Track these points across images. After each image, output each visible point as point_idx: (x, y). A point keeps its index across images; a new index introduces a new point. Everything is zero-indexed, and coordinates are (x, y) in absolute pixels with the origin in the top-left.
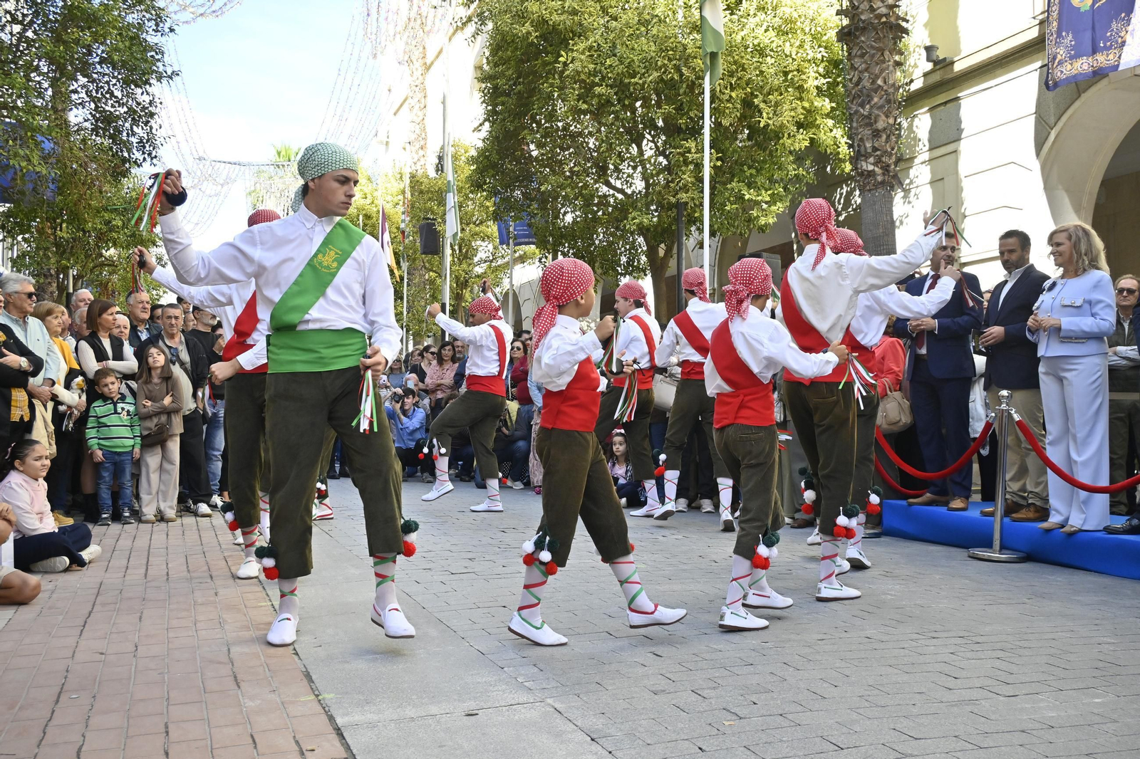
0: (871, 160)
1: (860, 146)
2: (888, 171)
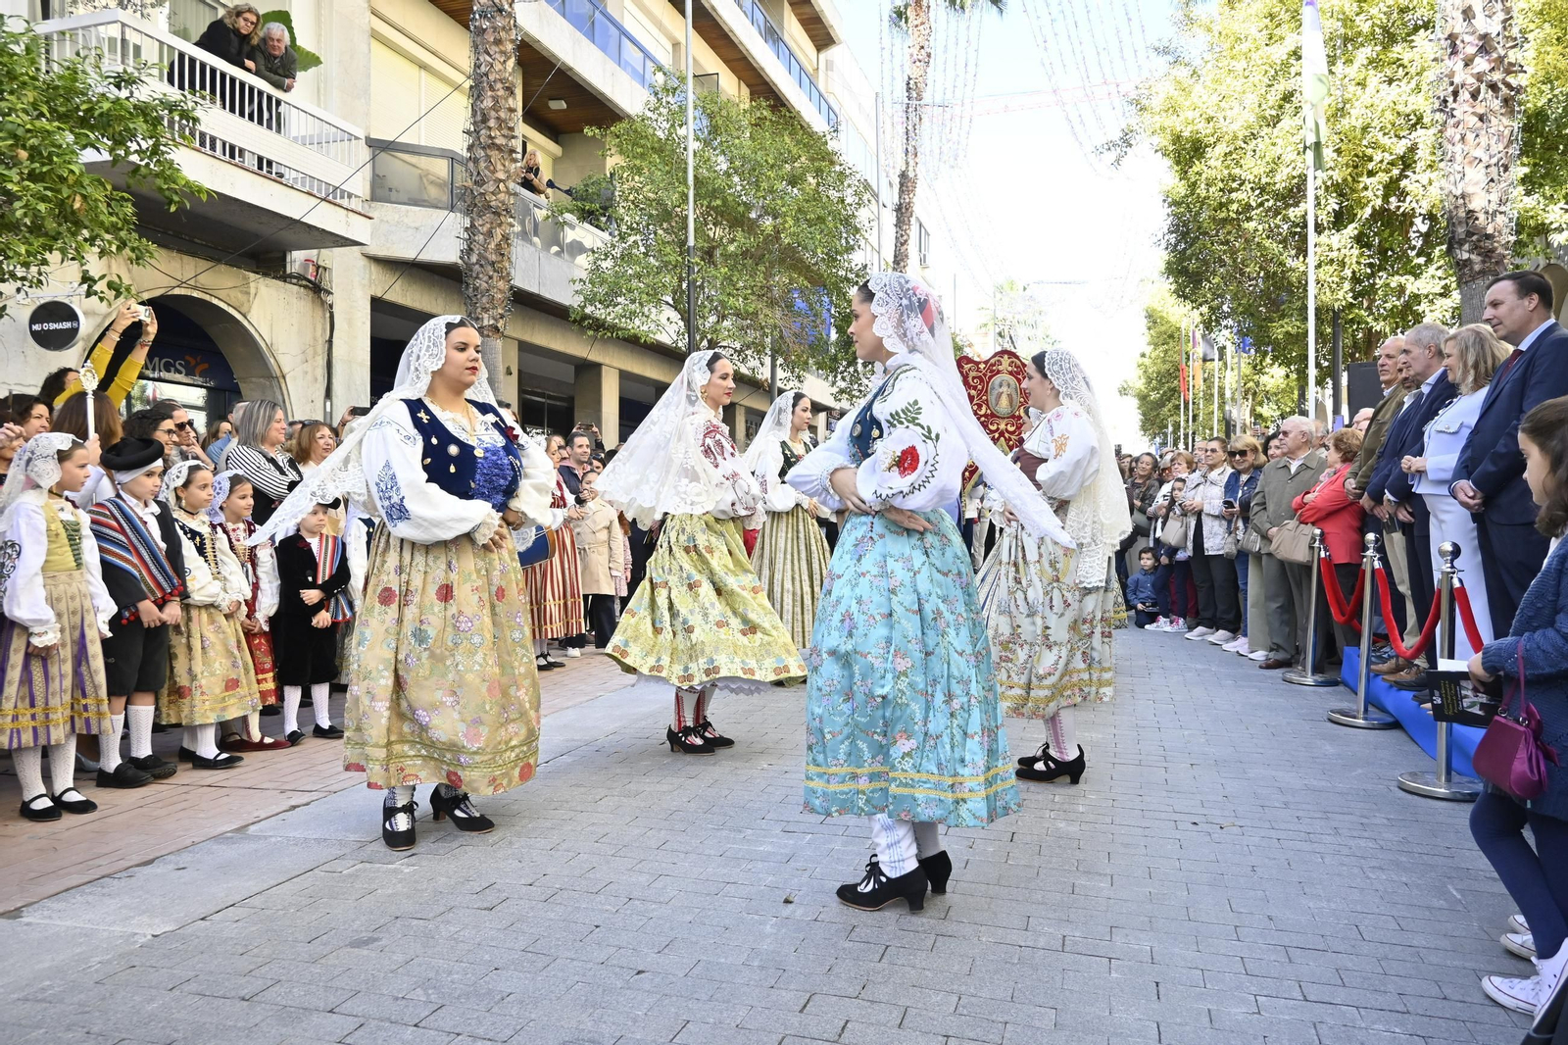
0: (1466, 247)
1: (1453, 232)
2: (1490, 258)
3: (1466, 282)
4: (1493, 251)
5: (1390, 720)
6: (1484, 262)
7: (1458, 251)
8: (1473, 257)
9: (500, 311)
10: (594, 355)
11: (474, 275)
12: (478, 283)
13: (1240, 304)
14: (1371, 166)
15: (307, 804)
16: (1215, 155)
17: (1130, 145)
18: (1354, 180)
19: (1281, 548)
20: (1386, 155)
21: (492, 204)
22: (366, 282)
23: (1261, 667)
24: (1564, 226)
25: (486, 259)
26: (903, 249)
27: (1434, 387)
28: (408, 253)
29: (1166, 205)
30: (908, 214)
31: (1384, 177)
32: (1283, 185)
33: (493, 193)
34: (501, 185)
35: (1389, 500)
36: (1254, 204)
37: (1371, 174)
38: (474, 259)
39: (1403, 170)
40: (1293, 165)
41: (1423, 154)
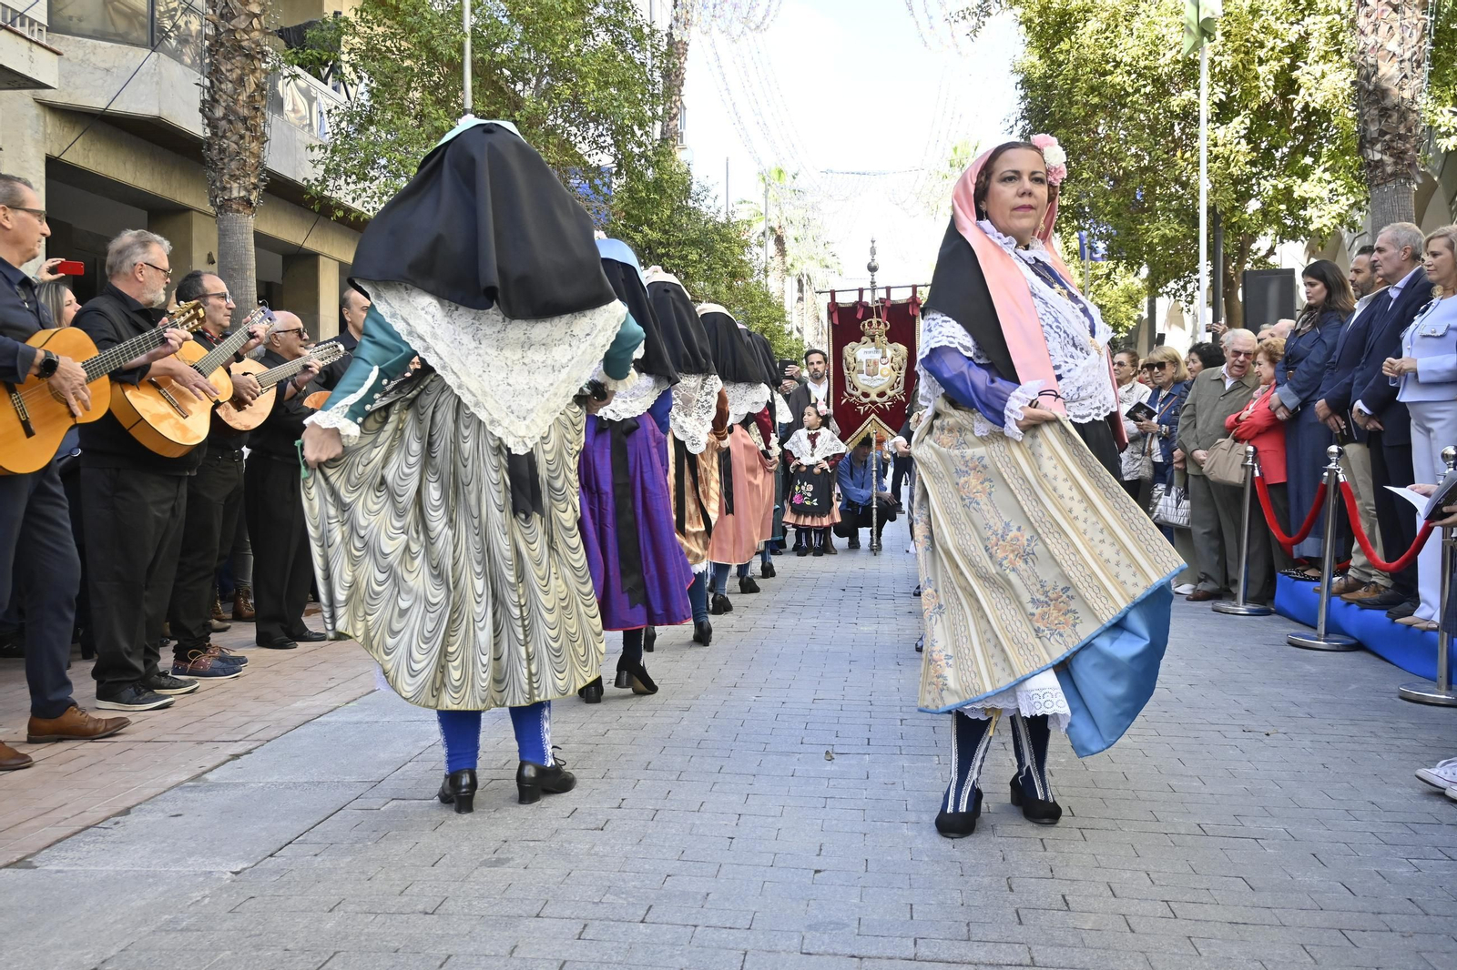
0: (1379, 147)
1: (1365, 130)
2: (1402, 159)
3: (1378, 185)
4: (1404, 152)
5: (1352, 641)
6: (1396, 164)
7: (1369, 151)
8: (1385, 158)
9: (253, 180)
10: (311, 244)
11: (220, 134)
12: (225, 143)
13: (1107, 203)
14: (1262, 53)
15: (249, 752)
16: (1087, 32)
17: (989, 14)
18: (1244, 65)
19: (1214, 469)
20: (1278, 42)
21: (245, 44)
22: (39, 136)
23: (1188, 599)
24: (1452, 130)
25: (235, 113)
26: (672, 124)
27: (1404, 291)
28: (98, 102)
29: (1019, 86)
30: (678, 83)
31: (1275, 66)
32: (1166, 70)
33: (244, 30)
34: (255, 22)
35: (1360, 411)
36: (1130, 90)
37: (1261, 62)
38: (219, 112)
39: (1293, 62)
40: (1178, 48)
41: (1317, 44)
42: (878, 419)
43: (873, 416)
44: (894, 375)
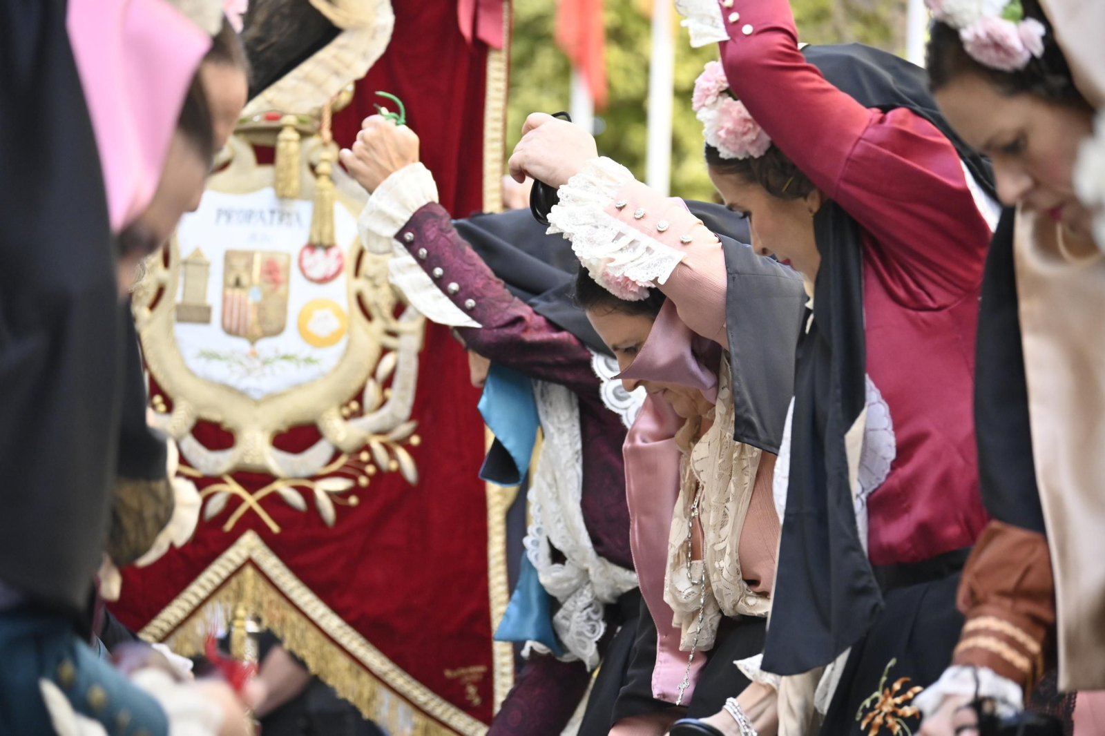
42: (272, 564)
43: (249, 543)
44: (368, 336)
